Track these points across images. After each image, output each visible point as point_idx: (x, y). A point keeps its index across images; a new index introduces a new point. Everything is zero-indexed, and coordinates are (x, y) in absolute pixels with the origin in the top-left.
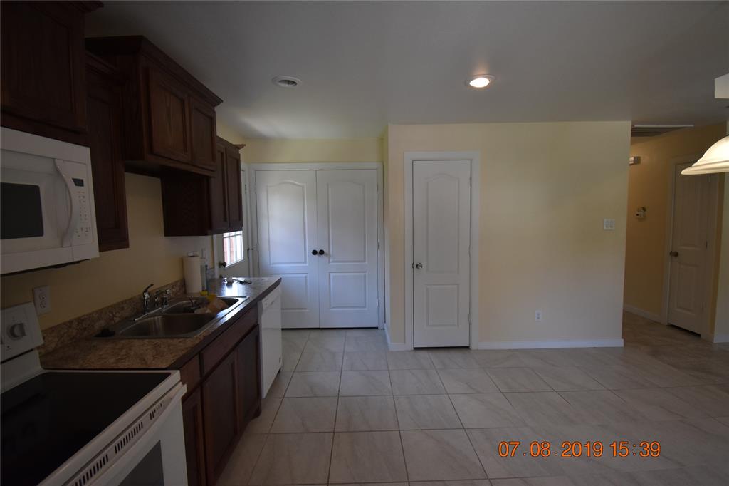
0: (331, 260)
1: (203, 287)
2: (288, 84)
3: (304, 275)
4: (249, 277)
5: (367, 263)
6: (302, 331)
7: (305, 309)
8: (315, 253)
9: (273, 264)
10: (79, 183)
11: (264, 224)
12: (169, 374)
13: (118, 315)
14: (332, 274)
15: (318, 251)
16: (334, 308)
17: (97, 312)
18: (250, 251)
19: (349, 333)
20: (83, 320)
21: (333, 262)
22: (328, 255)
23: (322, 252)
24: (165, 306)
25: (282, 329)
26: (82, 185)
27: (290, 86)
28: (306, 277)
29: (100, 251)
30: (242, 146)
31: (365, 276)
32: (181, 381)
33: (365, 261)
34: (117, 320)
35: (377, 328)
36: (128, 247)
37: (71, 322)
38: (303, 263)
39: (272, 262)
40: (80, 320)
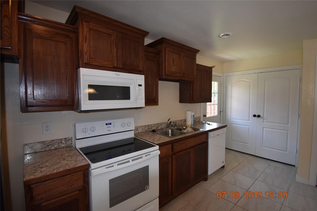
0: (265, 121)
1: (192, 123)
2: (227, 36)
3: (248, 127)
4: (220, 123)
5: (289, 125)
6: (244, 154)
7: (248, 144)
8: (254, 116)
9: (232, 119)
10: (140, 85)
11: (229, 100)
12: (155, 146)
13: (160, 126)
14: (264, 128)
15: (257, 115)
16: (264, 147)
17: (153, 124)
18: (222, 112)
19: (272, 163)
20: (149, 126)
21: (265, 122)
22: (263, 118)
23: (259, 116)
24: (176, 127)
25: (226, 148)
26: (141, 86)
27: (228, 36)
28: (249, 128)
29: (145, 105)
30: (214, 67)
31: (287, 133)
32: (159, 149)
33: (288, 124)
34: (160, 128)
35: (294, 166)
36: (158, 105)
37: (146, 125)
38: (248, 120)
39: (232, 118)
40: (148, 126)
